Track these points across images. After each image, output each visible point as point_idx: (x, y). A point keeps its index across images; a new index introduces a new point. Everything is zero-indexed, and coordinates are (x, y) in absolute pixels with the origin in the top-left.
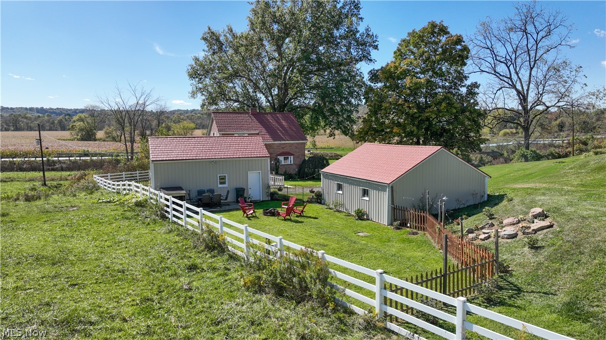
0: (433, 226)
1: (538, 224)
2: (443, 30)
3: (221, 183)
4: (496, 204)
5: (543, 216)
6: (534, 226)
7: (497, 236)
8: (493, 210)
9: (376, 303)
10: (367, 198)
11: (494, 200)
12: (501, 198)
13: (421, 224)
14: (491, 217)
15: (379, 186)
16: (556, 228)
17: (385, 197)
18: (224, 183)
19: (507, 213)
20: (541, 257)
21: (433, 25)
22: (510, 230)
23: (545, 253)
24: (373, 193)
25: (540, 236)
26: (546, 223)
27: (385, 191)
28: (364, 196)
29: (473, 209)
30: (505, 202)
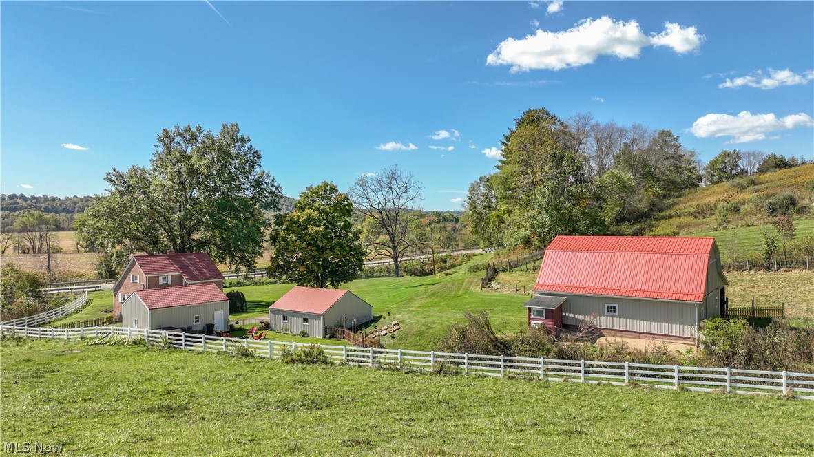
0: (349, 335)
1: (395, 328)
2: (334, 189)
3: (196, 322)
4: (378, 321)
5: (397, 324)
6: (393, 329)
7: (379, 336)
8: (376, 324)
9: (344, 358)
10: (307, 324)
11: (376, 319)
12: (380, 317)
13: (342, 335)
14: (376, 327)
15: (316, 317)
16: (402, 329)
17: (320, 322)
18: (198, 321)
19: (383, 325)
20: (395, 340)
21: (326, 185)
22: (384, 332)
23: (396, 339)
24: (310, 320)
25: (395, 333)
26: (398, 327)
27: (319, 319)
28: (304, 322)
29: (367, 324)
30: (382, 319)
